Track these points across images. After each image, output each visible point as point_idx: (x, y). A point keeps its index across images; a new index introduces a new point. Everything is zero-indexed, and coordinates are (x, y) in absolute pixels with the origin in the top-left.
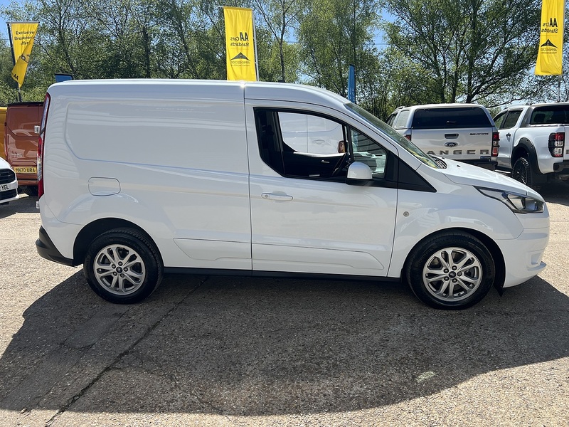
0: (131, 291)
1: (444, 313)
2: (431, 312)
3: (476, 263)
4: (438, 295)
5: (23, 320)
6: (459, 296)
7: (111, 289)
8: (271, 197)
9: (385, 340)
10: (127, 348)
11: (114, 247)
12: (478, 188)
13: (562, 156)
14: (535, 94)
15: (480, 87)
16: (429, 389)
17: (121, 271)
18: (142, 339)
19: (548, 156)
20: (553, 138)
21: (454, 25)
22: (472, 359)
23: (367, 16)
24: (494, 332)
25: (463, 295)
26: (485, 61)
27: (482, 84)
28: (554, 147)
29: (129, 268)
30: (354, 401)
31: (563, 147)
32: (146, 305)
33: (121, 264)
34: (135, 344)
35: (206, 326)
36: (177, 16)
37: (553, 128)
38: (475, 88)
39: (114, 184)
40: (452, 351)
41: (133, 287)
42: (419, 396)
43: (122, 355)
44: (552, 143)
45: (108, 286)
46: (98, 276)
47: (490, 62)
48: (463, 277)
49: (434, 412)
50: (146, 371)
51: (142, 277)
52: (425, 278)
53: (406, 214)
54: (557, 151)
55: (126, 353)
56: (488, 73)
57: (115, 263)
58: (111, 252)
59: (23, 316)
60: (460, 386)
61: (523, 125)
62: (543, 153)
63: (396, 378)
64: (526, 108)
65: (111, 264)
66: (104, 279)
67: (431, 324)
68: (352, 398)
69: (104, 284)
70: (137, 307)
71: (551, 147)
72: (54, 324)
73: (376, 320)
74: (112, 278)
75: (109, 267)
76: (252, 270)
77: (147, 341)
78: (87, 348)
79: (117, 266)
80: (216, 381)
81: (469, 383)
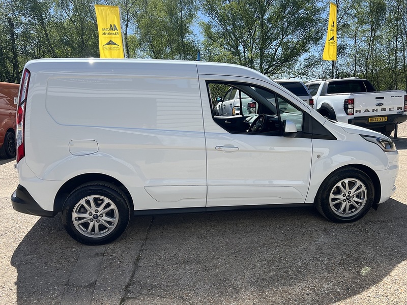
0: (105, 233)
1: (344, 225)
2: (336, 226)
3: (364, 188)
4: (339, 213)
5: (15, 269)
6: (352, 212)
7: (88, 233)
8: (223, 149)
9: (320, 249)
10: (127, 280)
11: (91, 198)
12: (362, 136)
13: (353, 114)
14: (303, 74)
15: (268, 69)
16: (375, 279)
17: (98, 217)
18: (134, 271)
19: (344, 115)
20: (346, 102)
21: (249, 25)
22: (386, 255)
23: (191, 16)
24: (385, 235)
25: (354, 211)
26: (271, 51)
27: (270, 67)
28: (348, 108)
29: (104, 215)
30: (331, 296)
31: (353, 109)
32: (119, 244)
33: (97, 211)
34: (132, 276)
35: (180, 254)
36: (38, 10)
37: (347, 96)
38: (265, 70)
39: (92, 145)
40: (369, 252)
41: (107, 230)
42: (371, 285)
43: (127, 287)
44: (346, 106)
45: (85, 232)
46: (76, 223)
47: (274, 52)
48: (355, 199)
49: (389, 294)
50: (159, 296)
51: (115, 221)
52: (330, 202)
53: (318, 157)
54: (349, 111)
55: (129, 284)
56: (273, 59)
57: (92, 211)
58: (88, 202)
59: (12, 265)
60: (392, 274)
61: (322, 94)
62: (340, 113)
63: (346, 274)
64: (322, 83)
65: (88, 212)
66: (80, 226)
67: (341, 234)
68: (328, 294)
69: (81, 230)
70: (111, 246)
71: (346, 109)
72: (47, 269)
73: (303, 235)
74: (89, 224)
75: (86, 215)
76: (206, 207)
77: (139, 273)
78: (93, 285)
79: (94, 213)
80: (220, 296)
81: (396, 271)
